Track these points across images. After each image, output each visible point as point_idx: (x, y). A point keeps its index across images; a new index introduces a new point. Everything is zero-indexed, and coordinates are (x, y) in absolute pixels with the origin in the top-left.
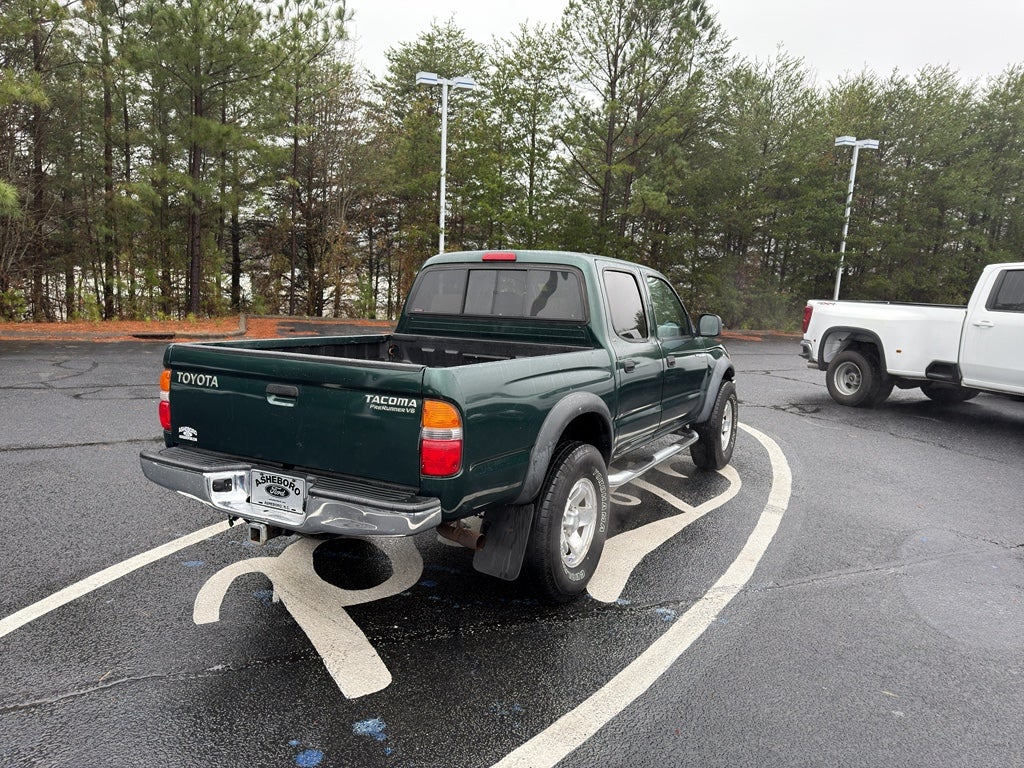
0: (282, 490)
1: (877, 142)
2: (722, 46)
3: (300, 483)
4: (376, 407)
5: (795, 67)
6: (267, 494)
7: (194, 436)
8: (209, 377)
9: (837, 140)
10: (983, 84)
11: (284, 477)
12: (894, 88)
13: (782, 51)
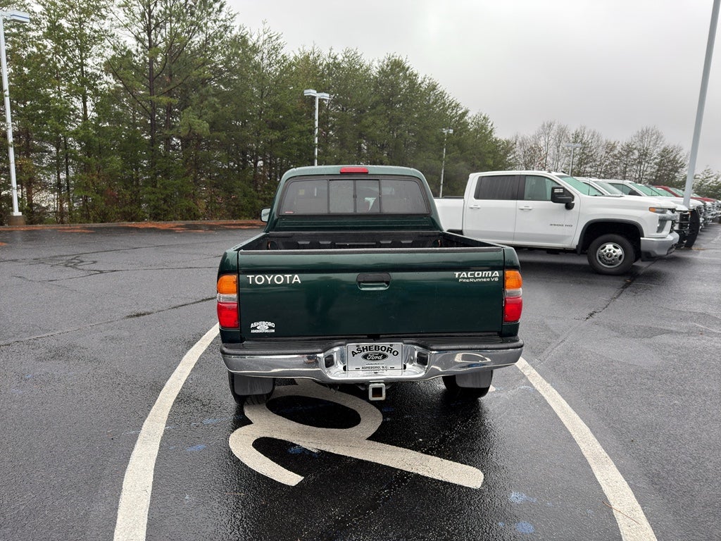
0: (380, 355)
1: (328, 95)
2: (229, 17)
3: (397, 346)
4: (464, 280)
5: (277, 39)
6: (364, 360)
7: (270, 328)
8: (288, 276)
9: (305, 91)
10: (376, 64)
11: (380, 344)
12: (331, 61)
13: (267, 26)
